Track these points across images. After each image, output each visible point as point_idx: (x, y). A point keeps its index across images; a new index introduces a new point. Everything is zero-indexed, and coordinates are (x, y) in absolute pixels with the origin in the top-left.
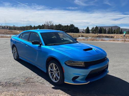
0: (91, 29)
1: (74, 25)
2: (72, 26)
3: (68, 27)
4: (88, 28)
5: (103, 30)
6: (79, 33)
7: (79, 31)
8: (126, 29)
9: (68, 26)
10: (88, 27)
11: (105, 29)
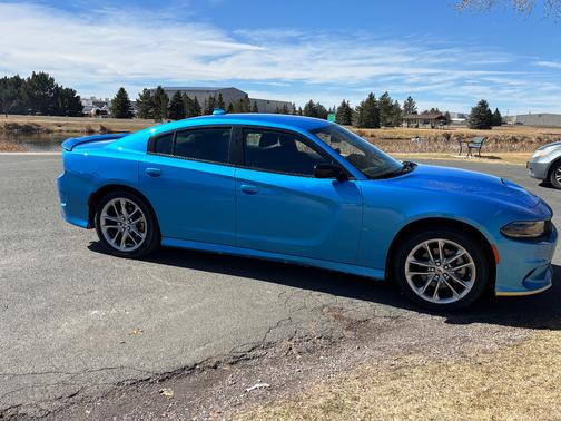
0: (138, 97)
1: (52, 80)
2: (42, 81)
3: (19, 86)
4: (122, 93)
5: (186, 105)
6: (83, 115)
7: (81, 107)
8: (268, 102)
9: (17, 78)
10: (122, 89)
11: (193, 98)
